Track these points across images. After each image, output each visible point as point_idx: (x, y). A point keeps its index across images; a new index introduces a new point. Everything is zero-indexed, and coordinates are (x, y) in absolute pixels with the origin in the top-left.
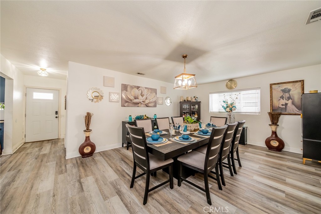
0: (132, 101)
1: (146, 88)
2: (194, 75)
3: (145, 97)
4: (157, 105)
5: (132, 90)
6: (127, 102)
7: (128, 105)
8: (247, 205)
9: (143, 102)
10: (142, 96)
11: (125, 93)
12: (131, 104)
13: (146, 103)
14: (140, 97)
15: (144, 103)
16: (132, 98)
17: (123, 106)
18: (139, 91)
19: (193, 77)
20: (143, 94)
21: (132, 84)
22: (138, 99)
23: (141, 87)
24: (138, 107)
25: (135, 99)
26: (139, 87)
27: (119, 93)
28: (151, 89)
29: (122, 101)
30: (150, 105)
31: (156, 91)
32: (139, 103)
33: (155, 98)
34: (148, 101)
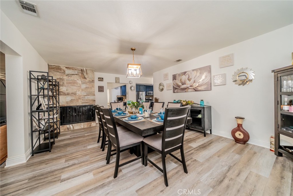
0: (180, 87)
1: (193, 70)
3: (192, 81)
4: (213, 87)
5: (180, 77)
6: (176, 89)
7: (177, 91)
8: (84, 153)
9: (190, 86)
10: (189, 80)
11: (175, 81)
12: (179, 90)
13: (194, 87)
14: (188, 82)
15: (192, 87)
16: (180, 84)
17: (174, 92)
18: (185, 76)
20: (190, 78)
22: (185, 84)
23: (188, 71)
24: (186, 92)
25: (183, 84)
26: (186, 72)
27: (171, 83)
28: (200, 69)
29: (173, 88)
30: (199, 88)
31: (210, 68)
32: (186, 89)
33: (208, 78)
34: (197, 85)
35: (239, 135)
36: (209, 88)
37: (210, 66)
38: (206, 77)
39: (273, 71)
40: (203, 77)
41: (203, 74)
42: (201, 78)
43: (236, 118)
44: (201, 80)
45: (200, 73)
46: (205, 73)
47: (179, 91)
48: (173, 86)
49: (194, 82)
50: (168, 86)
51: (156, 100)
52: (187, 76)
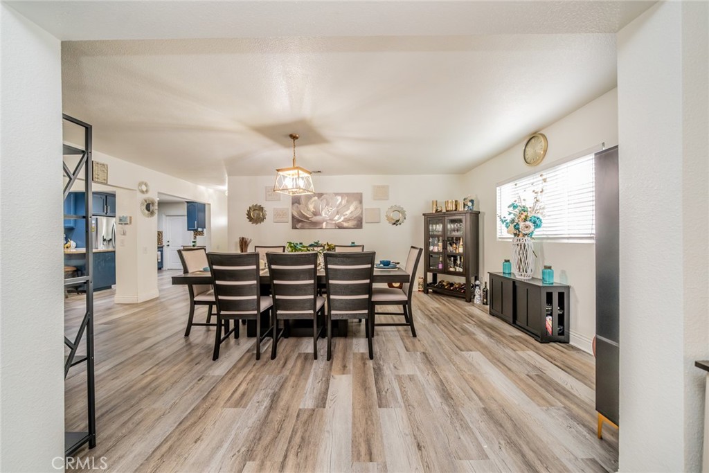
0: (310, 219)
1: (336, 194)
3: (333, 211)
4: (364, 224)
5: (308, 202)
6: (299, 221)
7: (302, 226)
9: (330, 220)
11: (297, 206)
13: (336, 222)
14: (325, 211)
16: (309, 214)
17: (294, 227)
18: (322, 200)
19: (308, 175)
20: (330, 205)
22: (321, 215)
23: (326, 194)
24: (321, 229)
25: (315, 215)
26: (322, 194)
27: (288, 209)
28: (348, 195)
29: (293, 220)
30: (345, 225)
31: (361, 197)
32: (322, 223)
33: (359, 211)
34: (342, 218)
36: (359, 226)
37: (361, 194)
38: (356, 208)
39: (424, 214)
40: (352, 208)
41: (352, 203)
42: (348, 208)
44: (348, 213)
45: (347, 201)
46: (354, 203)
47: (307, 226)
48: (293, 217)
49: (338, 213)
50: (279, 215)
51: (244, 243)
52: (325, 200)
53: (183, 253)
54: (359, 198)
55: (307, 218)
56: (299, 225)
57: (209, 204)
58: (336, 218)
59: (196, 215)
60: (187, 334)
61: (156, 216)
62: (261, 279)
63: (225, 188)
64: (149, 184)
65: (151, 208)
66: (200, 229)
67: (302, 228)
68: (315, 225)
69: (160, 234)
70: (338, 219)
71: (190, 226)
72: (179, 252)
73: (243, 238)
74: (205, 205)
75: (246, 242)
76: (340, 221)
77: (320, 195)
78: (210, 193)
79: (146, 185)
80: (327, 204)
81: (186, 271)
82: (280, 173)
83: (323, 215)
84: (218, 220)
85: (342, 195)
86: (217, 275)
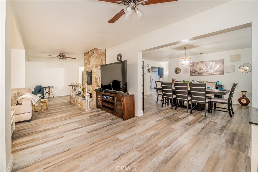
1: (210, 61)
2: (191, 58)
3: (209, 68)
4: (225, 73)
5: (197, 65)
6: (193, 73)
7: (194, 74)
9: (207, 72)
11: (193, 67)
16: (197, 70)
17: (191, 75)
18: (203, 64)
19: (190, 59)
21: (197, 61)
23: (205, 61)
24: (203, 75)
25: (200, 70)
26: (203, 62)
27: (189, 68)
28: (216, 61)
29: (191, 72)
30: (215, 73)
31: (224, 61)
32: (203, 73)
33: (222, 68)
34: (213, 71)
35: (244, 101)
36: (222, 73)
37: (224, 60)
38: (220, 66)
40: (218, 66)
42: (216, 66)
43: (242, 91)
44: (216, 68)
45: (216, 64)
46: (219, 64)
47: (196, 74)
48: (191, 71)
49: (211, 69)
50: (186, 71)
51: (173, 80)
52: (205, 64)
53: (156, 82)
54: (223, 62)
55: (197, 71)
56: (193, 74)
57: (164, 68)
58: (210, 71)
59: (160, 72)
60: (157, 102)
61: (150, 72)
62: (173, 89)
63: (168, 62)
64: (149, 64)
65: (149, 71)
66: (161, 76)
67: (194, 75)
68: (201, 74)
69: (151, 77)
70: (211, 71)
71: (159, 75)
72: (155, 82)
73: (173, 79)
74: (162, 68)
75: (174, 80)
76: (212, 72)
77: (202, 62)
78: (164, 64)
79: (148, 65)
80: (206, 66)
81: (157, 87)
82: (181, 60)
83: (204, 69)
84: (166, 73)
85: (213, 61)
86: (163, 87)
